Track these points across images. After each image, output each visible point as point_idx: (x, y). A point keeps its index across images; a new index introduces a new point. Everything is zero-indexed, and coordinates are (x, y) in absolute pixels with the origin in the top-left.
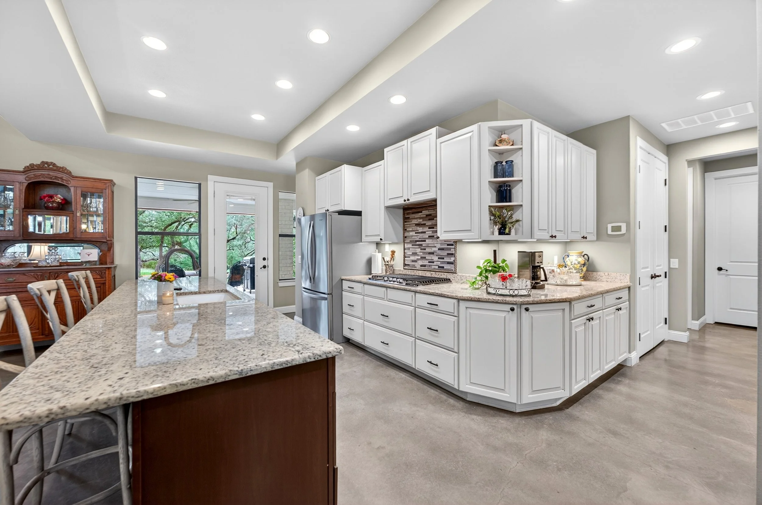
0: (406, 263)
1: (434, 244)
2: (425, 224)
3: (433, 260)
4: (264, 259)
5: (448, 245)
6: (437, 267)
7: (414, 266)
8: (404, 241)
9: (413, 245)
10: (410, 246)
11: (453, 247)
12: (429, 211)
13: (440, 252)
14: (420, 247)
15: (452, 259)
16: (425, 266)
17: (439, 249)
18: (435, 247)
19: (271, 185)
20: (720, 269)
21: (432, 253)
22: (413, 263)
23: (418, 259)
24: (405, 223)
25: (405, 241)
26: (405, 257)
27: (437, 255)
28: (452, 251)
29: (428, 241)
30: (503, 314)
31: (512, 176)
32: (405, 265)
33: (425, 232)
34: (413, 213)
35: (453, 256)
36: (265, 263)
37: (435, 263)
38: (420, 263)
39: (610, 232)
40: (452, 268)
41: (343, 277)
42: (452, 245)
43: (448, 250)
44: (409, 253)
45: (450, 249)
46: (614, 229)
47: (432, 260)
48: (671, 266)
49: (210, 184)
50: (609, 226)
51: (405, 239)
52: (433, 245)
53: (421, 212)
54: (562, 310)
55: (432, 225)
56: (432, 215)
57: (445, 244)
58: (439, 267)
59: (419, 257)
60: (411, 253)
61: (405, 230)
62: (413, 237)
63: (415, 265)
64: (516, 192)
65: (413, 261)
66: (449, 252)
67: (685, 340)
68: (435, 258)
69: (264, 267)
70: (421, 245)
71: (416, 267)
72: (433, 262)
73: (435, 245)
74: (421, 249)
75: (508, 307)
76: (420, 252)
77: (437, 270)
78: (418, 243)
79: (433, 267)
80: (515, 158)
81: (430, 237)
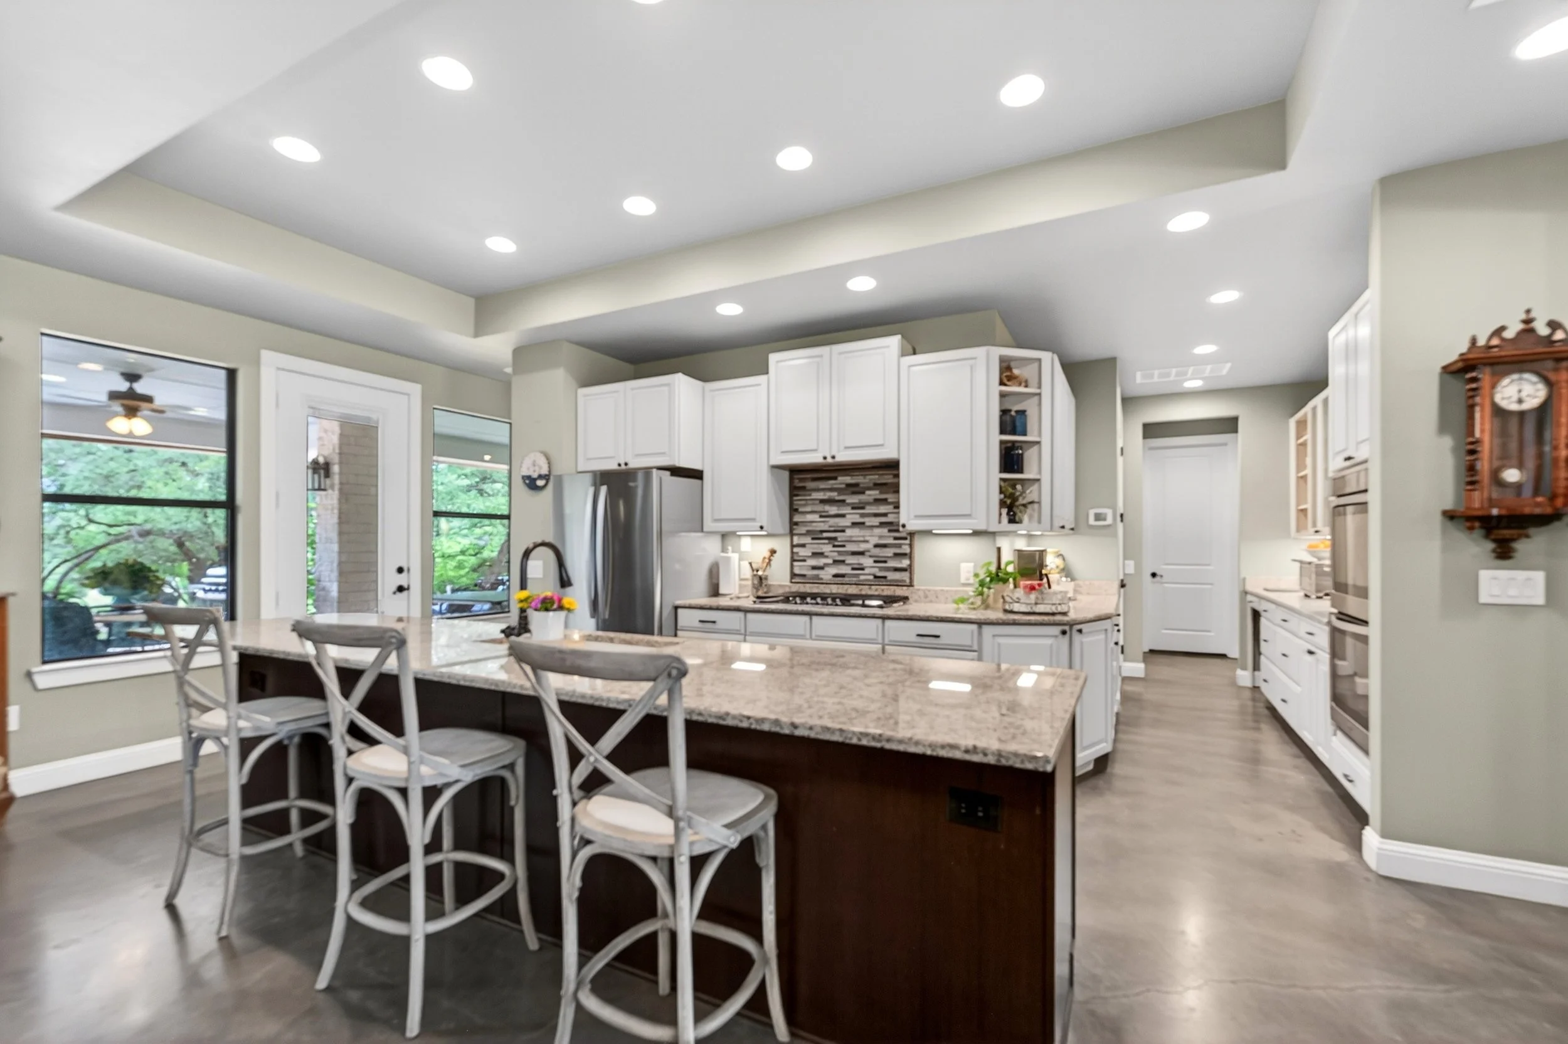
0: (797, 571)
1: (863, 536)
2: (844, 501)
3: (862, 564)
4: (400, 570)
5: (896, 538)
6: (871, 577)
7: (817, 577)
8: (791, 530)
9: (813, 539)
10: (807, 540)
11: (908, 542)
12: (854, 477)
13: (877, 551)
14: (832, 541)
15: (905, 563)
16: (843, 576)
17: (876, 546)
18: (867, 542)
19: (415, 389)
20: (1154, 575)
21: (862, 553)
22: (816, 572)
23: (827, 565)
24: (795, 498)
25: (795, 532)
26: (793, 560)
27: (871, 556)
28: (906, 549)
29: (849, 532)
30: (1049, 641)
31: (1024, 434)
32: (793, 575)
33: (843, 516)
34: (814, 479)
35: (908, 556)
36: (402, 580)
37: (867, 571)
38: (834, 570)
39: (1092, 521)
40: (904, 578)
41: (678, 603)
42: (905, 539)
43: (896, 547)
44: (802, 552)
45: (899, 546)
46: (1098, 517)
47: (859, 564)
48: (1126, 572)
49: (267, 374)
50: (1092, 513)
51: (795, 527)
52: (862, 539)
53: (835, 478)
54: (1104, 632)
55: (860, 503)
56: (861, 485)
57: (890, 537)
58: (876, 577)
59: (830, 561)
60: (810, 554)
61: (793, 510)
62: (814, 524)
63: (818, 575)
64: (1030, 456)
65: (814, 568)
66: (898, 551)
67: (1142, 675)
68: (867, 561)
69: (401, 589)
70: (835, 539)
71: (822, 579)
72: (863, 569)
73: (867, 538)
74: (834, 546)
75: (1056, 630)
76: (831, 551)
77: (873, 583)
78: (825, 535)
79: (862, 577)
80: (1029, 406)
81: (855, 524)
